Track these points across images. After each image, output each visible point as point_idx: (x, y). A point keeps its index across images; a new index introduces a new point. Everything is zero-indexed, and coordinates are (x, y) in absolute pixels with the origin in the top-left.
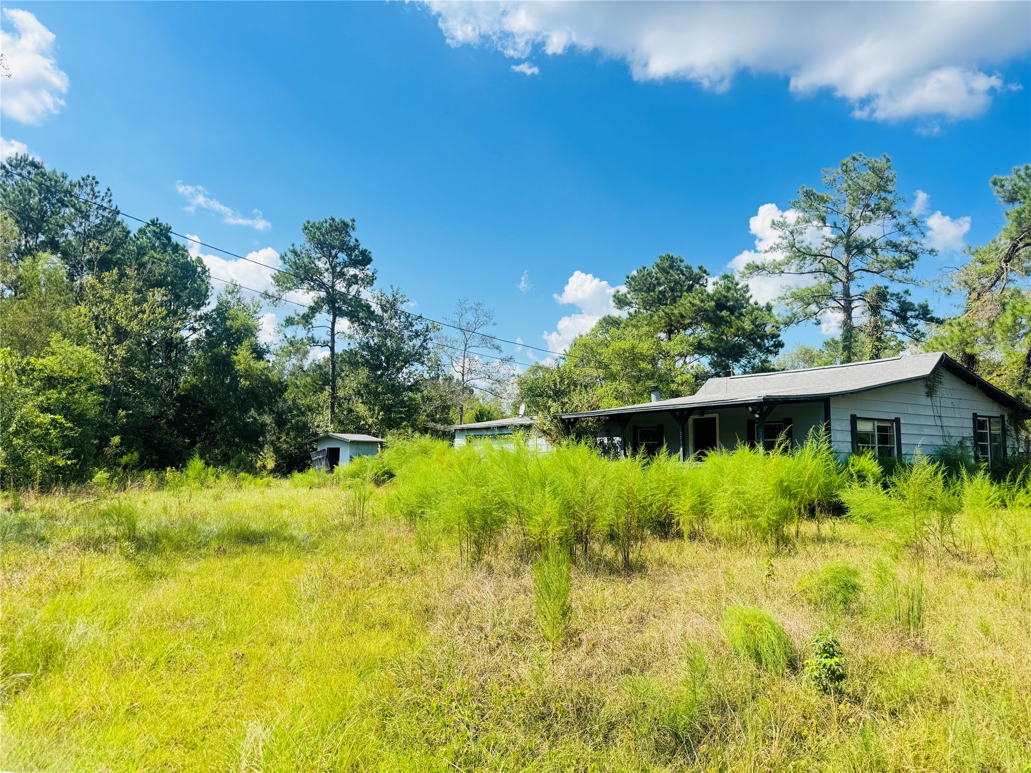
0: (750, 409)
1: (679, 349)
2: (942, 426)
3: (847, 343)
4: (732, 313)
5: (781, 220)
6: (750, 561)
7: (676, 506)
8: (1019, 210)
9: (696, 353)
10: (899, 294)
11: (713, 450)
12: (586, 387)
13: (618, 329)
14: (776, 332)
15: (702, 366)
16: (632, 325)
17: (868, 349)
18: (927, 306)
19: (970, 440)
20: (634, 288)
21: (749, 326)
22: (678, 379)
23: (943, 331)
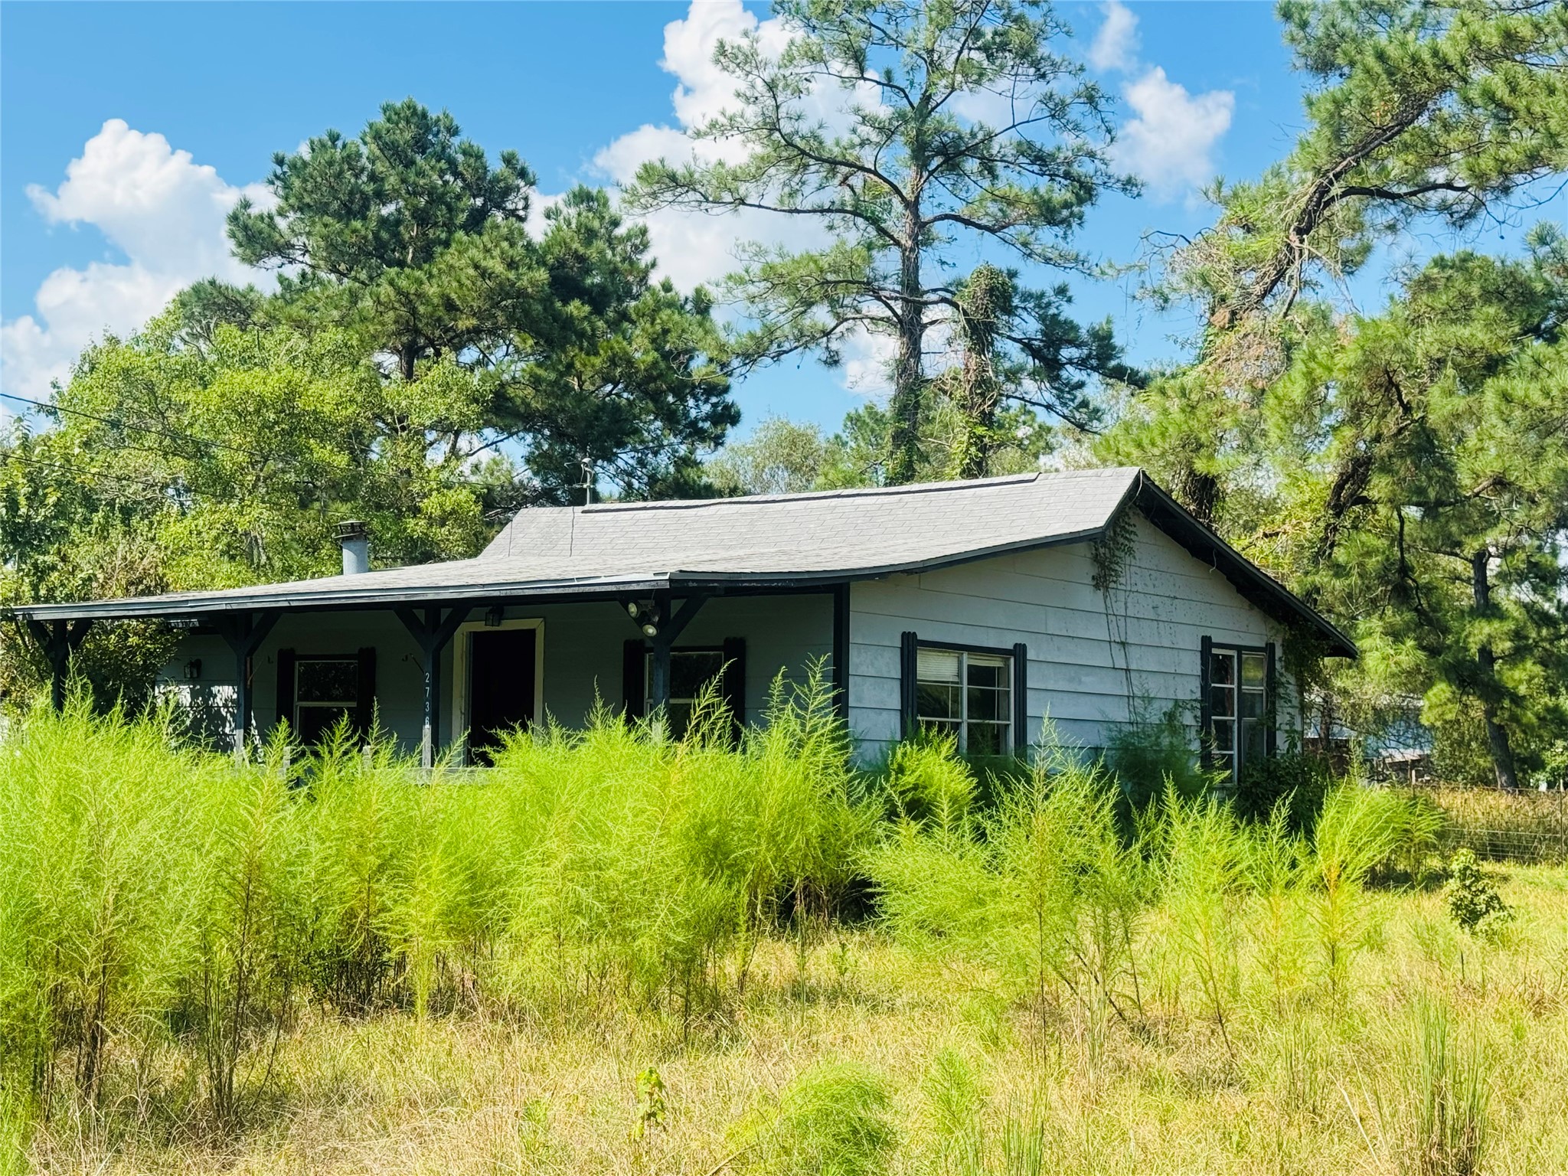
0: (633, 608)
1: (438, 407)
2: (1127, 670)
3: (905, 425)
4: (598, 310)
5: (745, 43)
6: (602, 1071)
7: (399, 910)
8: (1339, 95)
9: (488, 424)
10: (1043, 295)
11: (524, 727)
12: (127, 513)
13: (243, 327)
14: (719, 379)
15: (506, 466)
16: (290, 318)
17: (958, 445)
18: (1109, 336)
19: (1193, 708)
20: (300, 199)
21: (646, 352)
22: (431, 505)
23: (1144, 408)
